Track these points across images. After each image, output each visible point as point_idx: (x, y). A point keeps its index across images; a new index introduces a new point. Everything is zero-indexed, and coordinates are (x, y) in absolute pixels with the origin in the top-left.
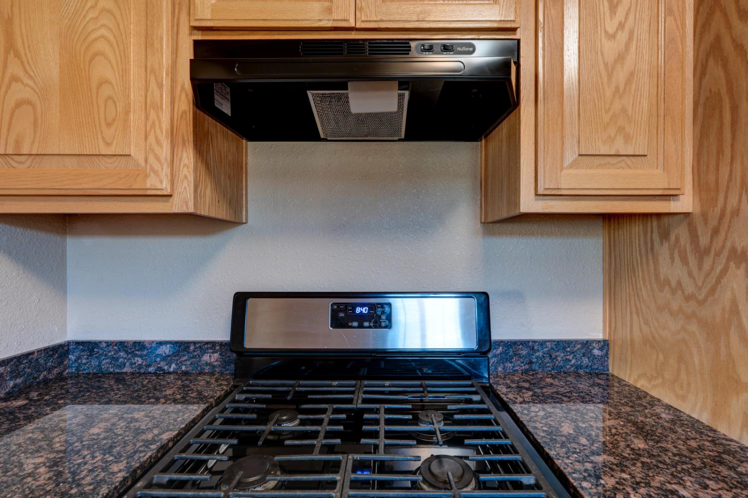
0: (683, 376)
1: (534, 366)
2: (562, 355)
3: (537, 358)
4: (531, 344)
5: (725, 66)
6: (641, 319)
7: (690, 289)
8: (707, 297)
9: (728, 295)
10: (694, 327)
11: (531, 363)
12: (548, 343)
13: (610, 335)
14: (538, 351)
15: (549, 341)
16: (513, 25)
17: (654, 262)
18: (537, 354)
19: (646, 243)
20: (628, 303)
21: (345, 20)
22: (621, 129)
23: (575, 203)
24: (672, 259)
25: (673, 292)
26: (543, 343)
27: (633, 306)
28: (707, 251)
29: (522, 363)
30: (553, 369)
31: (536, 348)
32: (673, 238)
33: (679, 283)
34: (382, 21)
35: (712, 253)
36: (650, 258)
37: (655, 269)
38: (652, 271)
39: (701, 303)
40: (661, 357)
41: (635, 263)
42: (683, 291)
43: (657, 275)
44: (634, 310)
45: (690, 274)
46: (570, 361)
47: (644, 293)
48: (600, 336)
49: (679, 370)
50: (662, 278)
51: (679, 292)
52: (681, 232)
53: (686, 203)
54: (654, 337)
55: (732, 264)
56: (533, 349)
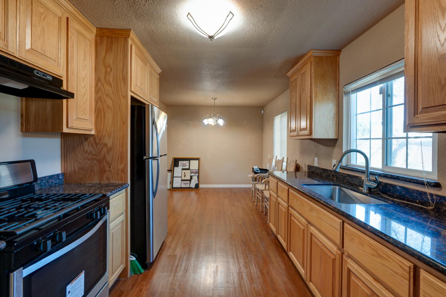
0: (92, 175)
1: (43, 187)
2: (51, 180)
3: (43, 183)
4: (41, 178)
5: (102, 103)
6: (78, 163)
7: (94, 153)
8: (98, 154)
9: (103, 153)
10: (95, 162)
11: (41, 186)
12: (47, 177)
13: (64, 171)
14: (44, 181)
15: (47, 176)
16: (62, 76)
17: (82, 146)
18: (43, 182)
19: (80, 141)
20: (73, 159)
21: (13, 53)
22: (84, 113)
23: (73, 130)
24: (89, 146)
25: (89, 154)
26: (45, 177)
27: (75, 159)
28: (98, 144)
29: (38, 186)
30: (48, 186)
31: (43, 180)
32: (89, 140)
33: (91, 151)
34: (27, 59)
35: (99, 144)
36: (81, 146)
37: (83, 148)
38: (82, 148)
39: (97, 156)
40: (85, 172)
41: (75, 147)
42: (92, 153)
43: (84, 150)
44: (75, 161)
45: (94, 149)
46: (53, 182)
47: (79, 155)
48: (59, 172)
49: (91, 173)
50: (85, 151)
51: (91, 154)
52: (91, 139)
53: (93, 132)
54: (83, 167)
55: (104, 147)
56: (42, 180)
